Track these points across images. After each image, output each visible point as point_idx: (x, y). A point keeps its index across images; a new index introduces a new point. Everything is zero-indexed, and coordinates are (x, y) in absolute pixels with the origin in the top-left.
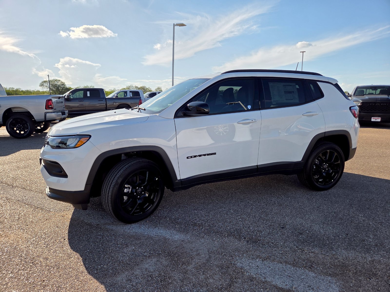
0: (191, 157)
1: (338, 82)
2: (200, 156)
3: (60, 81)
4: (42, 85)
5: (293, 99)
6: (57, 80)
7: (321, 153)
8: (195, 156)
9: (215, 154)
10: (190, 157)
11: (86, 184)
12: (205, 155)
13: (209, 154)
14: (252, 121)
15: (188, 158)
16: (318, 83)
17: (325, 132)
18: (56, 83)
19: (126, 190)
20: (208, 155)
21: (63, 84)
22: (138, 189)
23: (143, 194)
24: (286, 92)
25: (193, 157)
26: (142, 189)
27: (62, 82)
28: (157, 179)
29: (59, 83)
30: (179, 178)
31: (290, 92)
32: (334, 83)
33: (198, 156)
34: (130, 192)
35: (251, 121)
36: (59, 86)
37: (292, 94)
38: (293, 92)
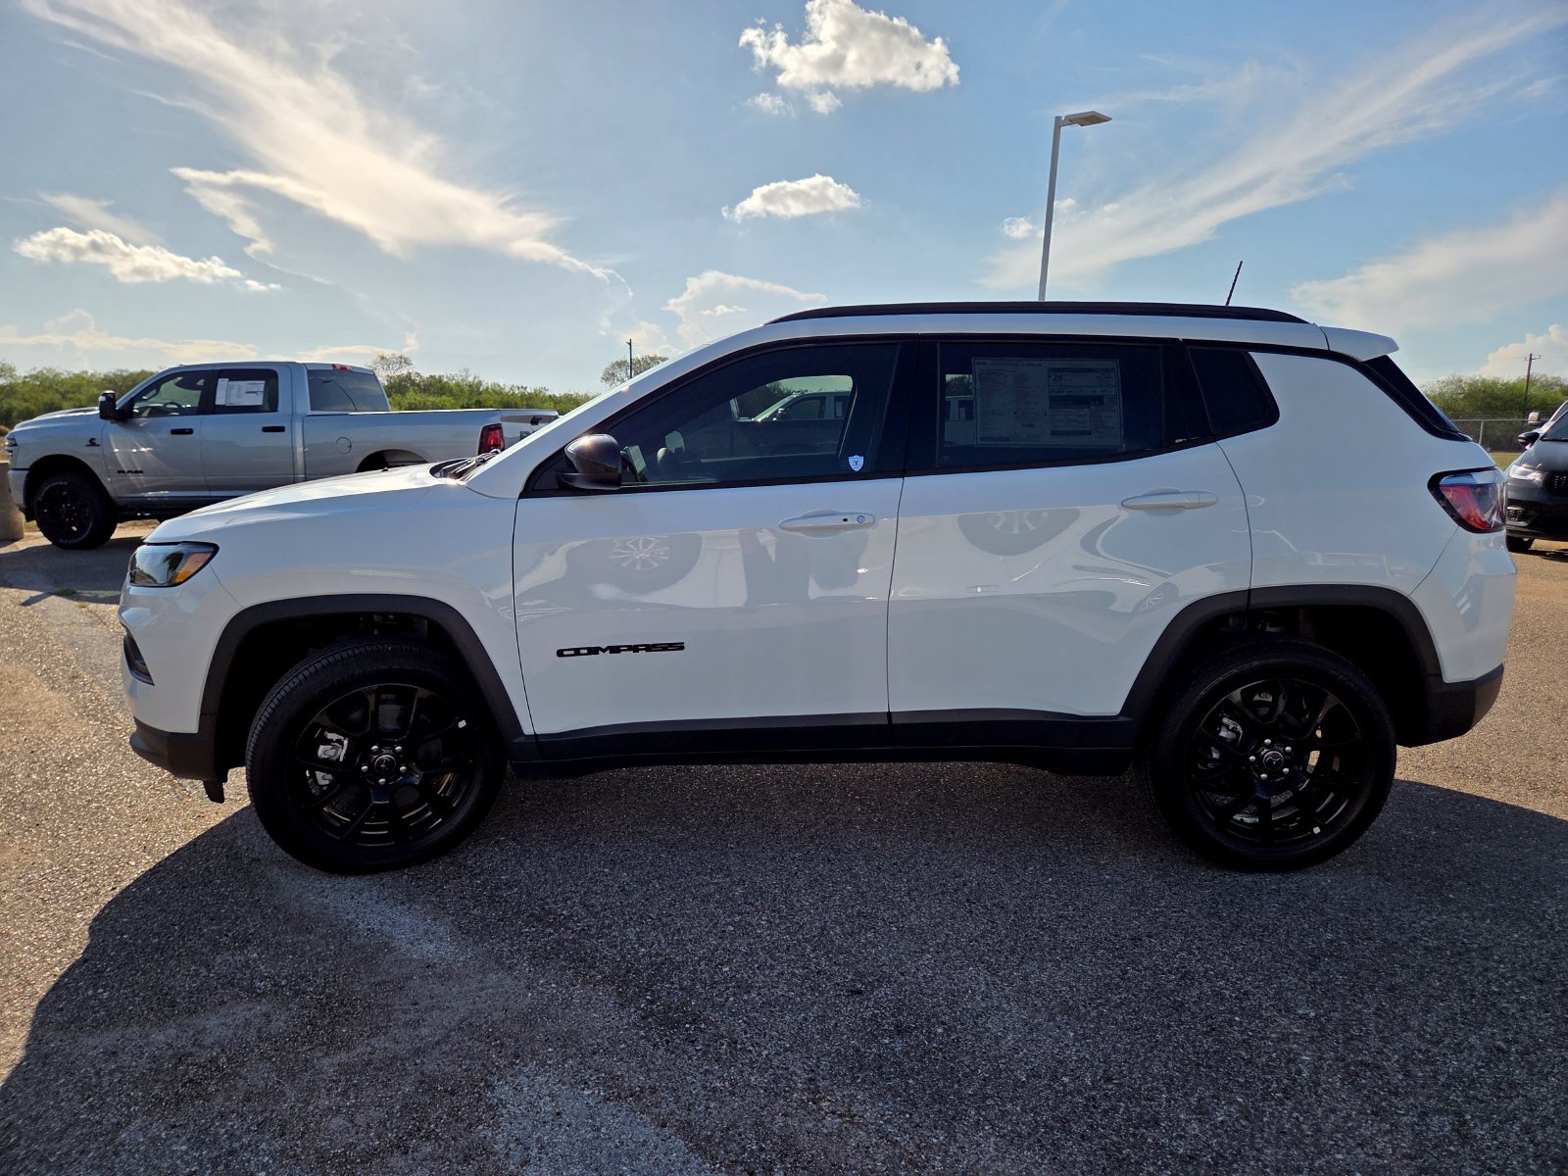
0: (577, 652)
1: (1395, 348)
2: (615, 650)
4: (609, 376)
5: (1090, 434)
7: (1240, 690)
8: (593, 651)
9: (680, 647)
10: (572, 652)
11: (203, 714)
12: (635, 649)
13: (654, 646)
14: (845, 520)
15: (560, 653)
16: (1255, 355)
17: (1250, 590)
19: (323, 751)
20: (649, 648)
22: (379, 752)
23: (400, 774)
24: (1057, 402)
25: (582, 651)
26: (395, 753)
28: (462, 724)
30: (527, 730)
31: (1081, 401)
32: (1364, 355)
33: (604, 651)
34: (341, 759)
35: (838, 521)
37: (1092, 407)
38: (1100, 400)
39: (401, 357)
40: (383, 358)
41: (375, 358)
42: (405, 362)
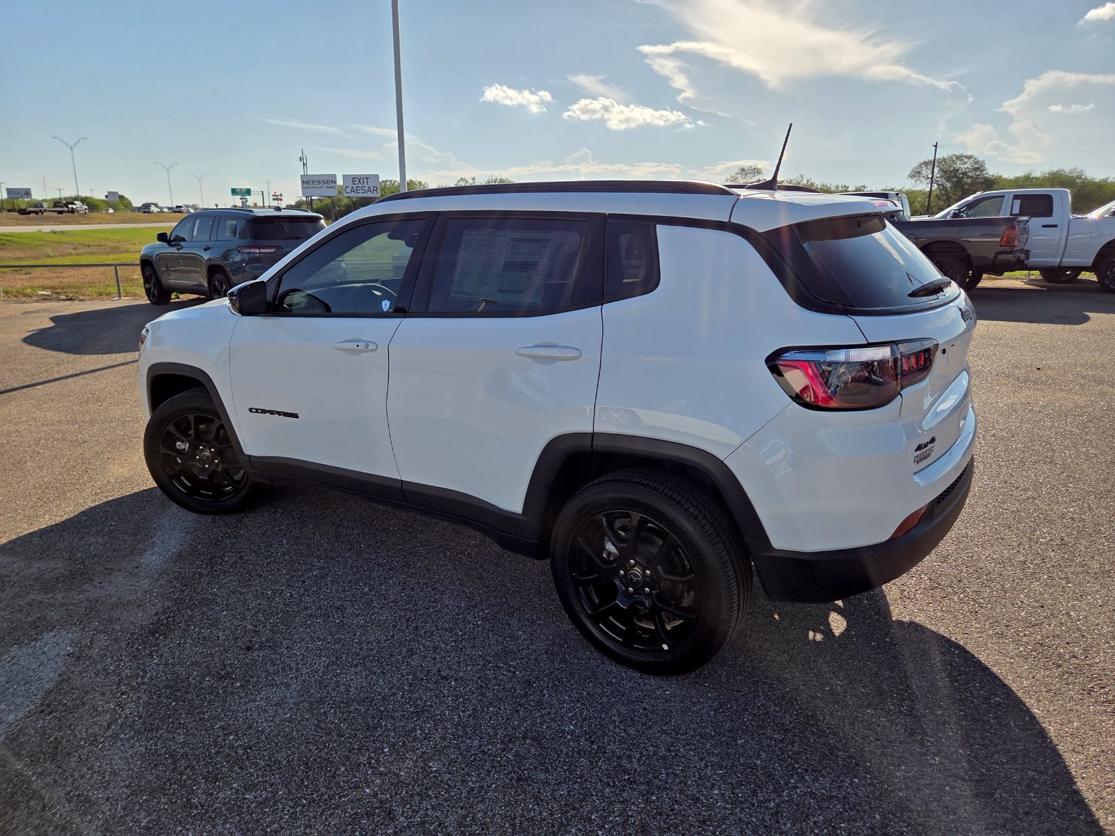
0: (257, 411)
3: (972, 160)
4: (916, 174)
5: (522, 292)
6: (963, 156)
8: (264, 411)
9: (295, 416)
10: (255, 410)
13: (287, 413)
14: (358, 346)
15: (251, 410)
17: (593, 434)
18: (958, 165)
19: (178, 445)
21: (979, 167)
23: (215, 464)
25: (259, 411)
26: (211, 452)
27: (976, 163)
29: (966, 166)
33: (268, 412)
35: (355, 346)
36: (965, 174)
37: (529, 271)
38: (535, 265)
39: (755, 169)
40: (743, 170)
41: (737, 170)
42: (758, 172)
